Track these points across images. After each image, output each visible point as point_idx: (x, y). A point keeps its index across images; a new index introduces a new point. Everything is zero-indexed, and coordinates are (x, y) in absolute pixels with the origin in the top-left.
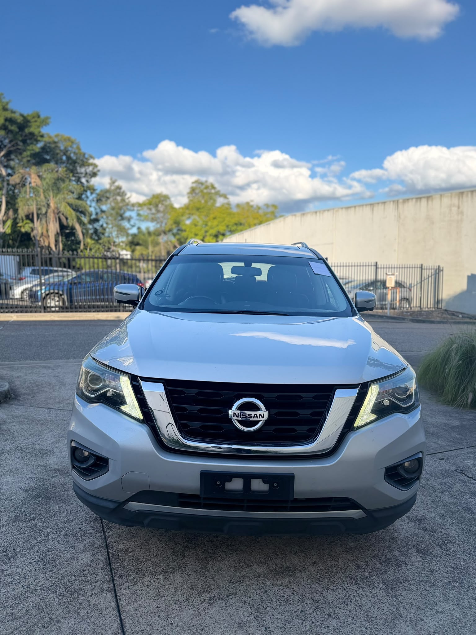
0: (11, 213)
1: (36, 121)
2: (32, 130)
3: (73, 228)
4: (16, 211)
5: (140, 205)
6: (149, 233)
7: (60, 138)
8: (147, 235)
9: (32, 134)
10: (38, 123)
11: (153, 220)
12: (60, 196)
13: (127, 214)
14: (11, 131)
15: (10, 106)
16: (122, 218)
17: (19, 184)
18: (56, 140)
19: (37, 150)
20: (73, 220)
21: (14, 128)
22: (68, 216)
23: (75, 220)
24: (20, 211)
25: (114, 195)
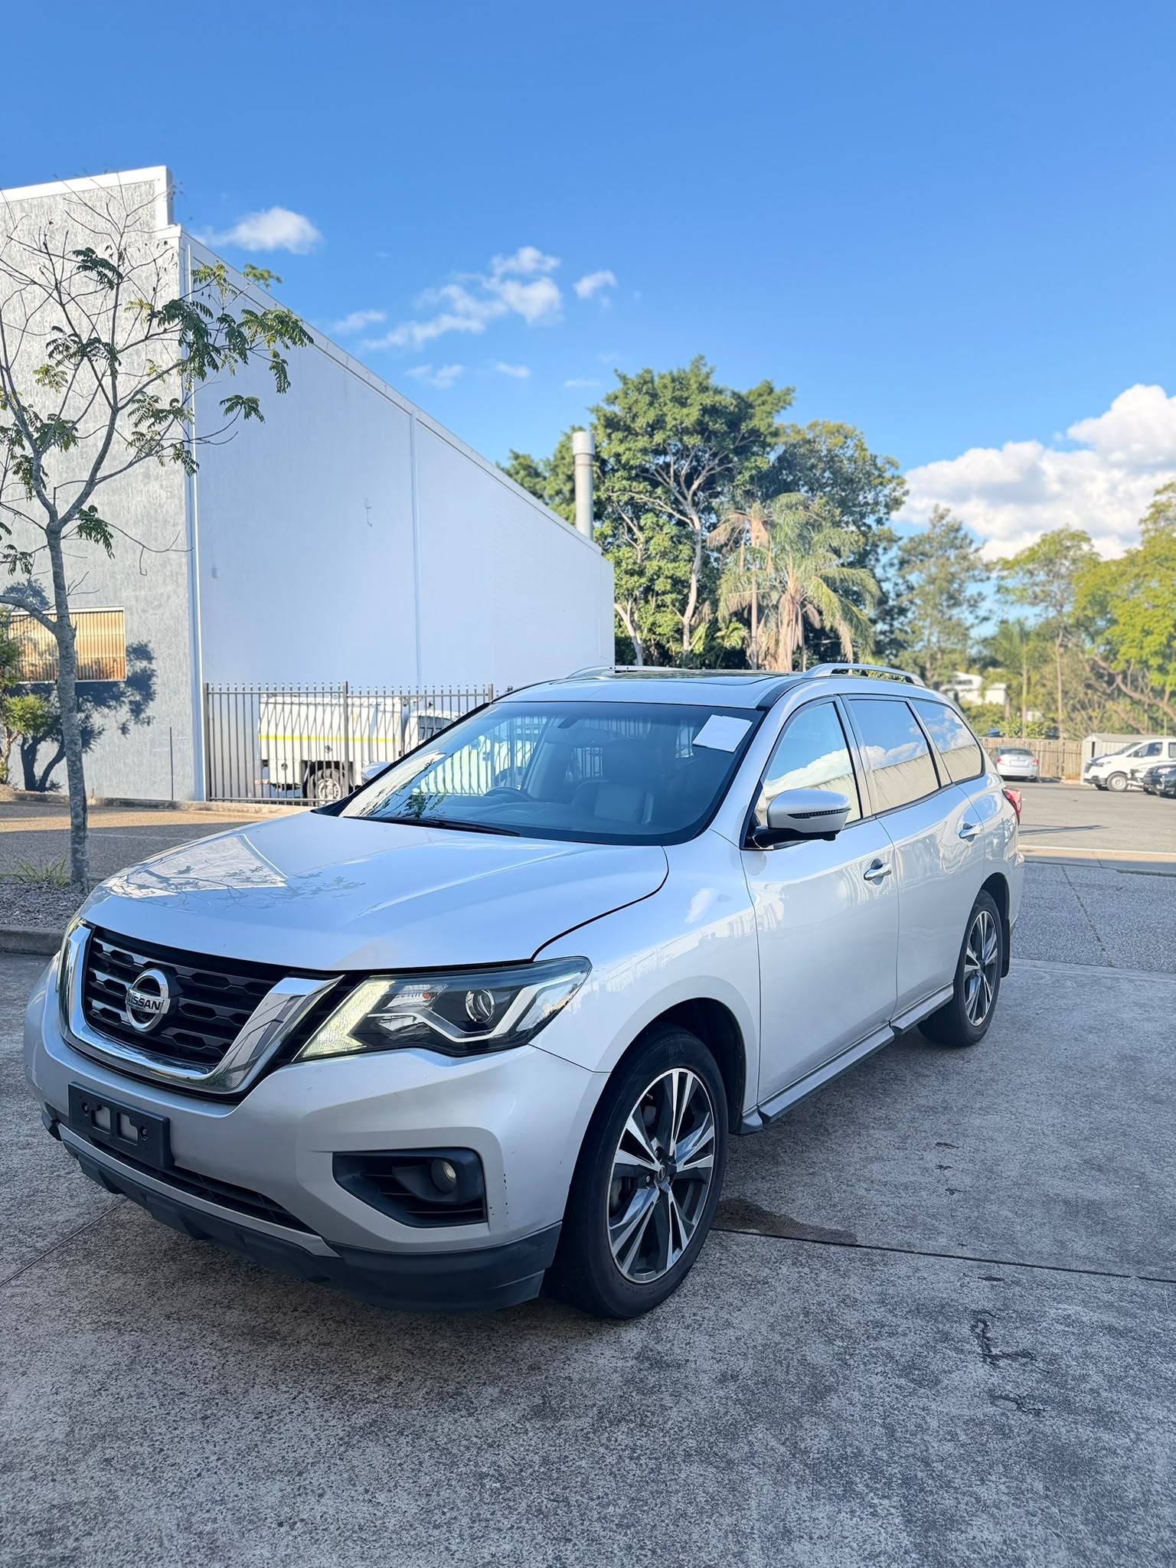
0: (706, 608)
1: (764, 403)
2: (755, 423)
3: (834, 634)
4: (715, 604)
5: (1006, 564)
6: (1025, 635)
7: (817, 430)
8: (1017, 640)
9: (754, 432)
10: (767, 408)
11: (1035, 600)
12: (810, 563)
13: (972, 589)
14: (715, 433)
15: (713, 382)
16: (954, 600)
17: (726, 545)
18: (810, 436)
19: (765, 467)
20: (833, 615)
21: (719, 426)
22: (823, 608)
23: (838, 616)
24: (722, 604)
25: (942, 547)
